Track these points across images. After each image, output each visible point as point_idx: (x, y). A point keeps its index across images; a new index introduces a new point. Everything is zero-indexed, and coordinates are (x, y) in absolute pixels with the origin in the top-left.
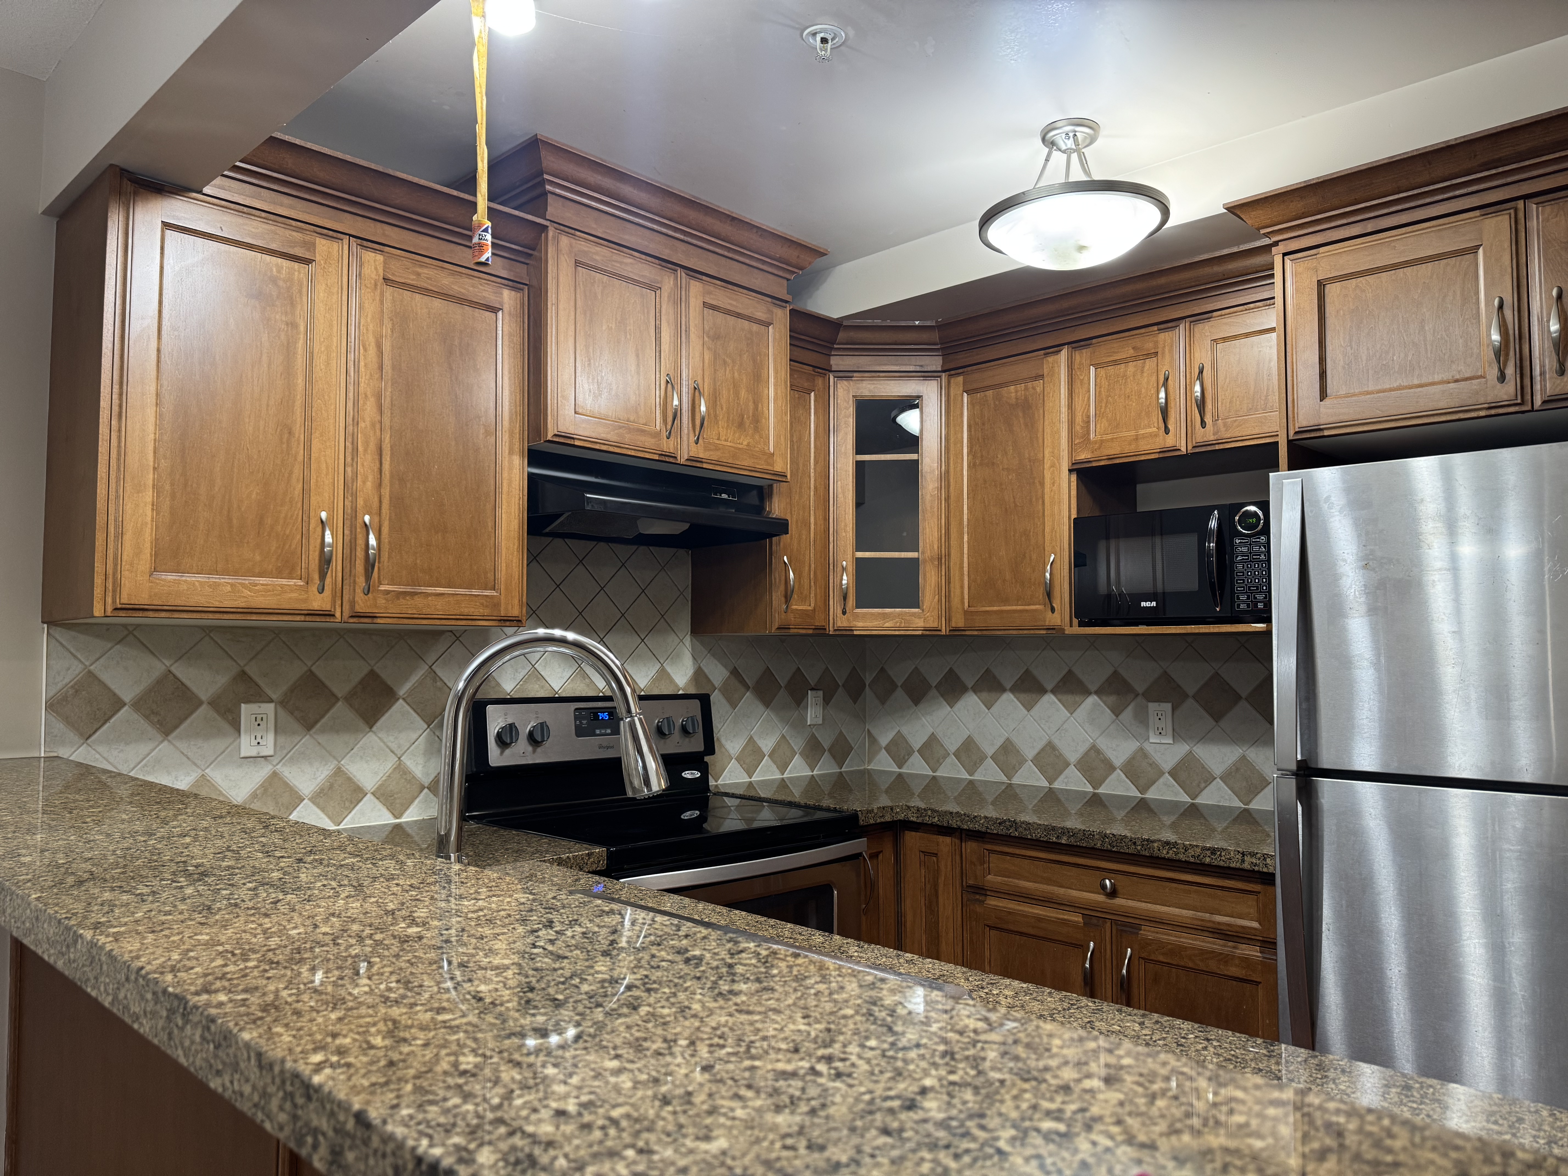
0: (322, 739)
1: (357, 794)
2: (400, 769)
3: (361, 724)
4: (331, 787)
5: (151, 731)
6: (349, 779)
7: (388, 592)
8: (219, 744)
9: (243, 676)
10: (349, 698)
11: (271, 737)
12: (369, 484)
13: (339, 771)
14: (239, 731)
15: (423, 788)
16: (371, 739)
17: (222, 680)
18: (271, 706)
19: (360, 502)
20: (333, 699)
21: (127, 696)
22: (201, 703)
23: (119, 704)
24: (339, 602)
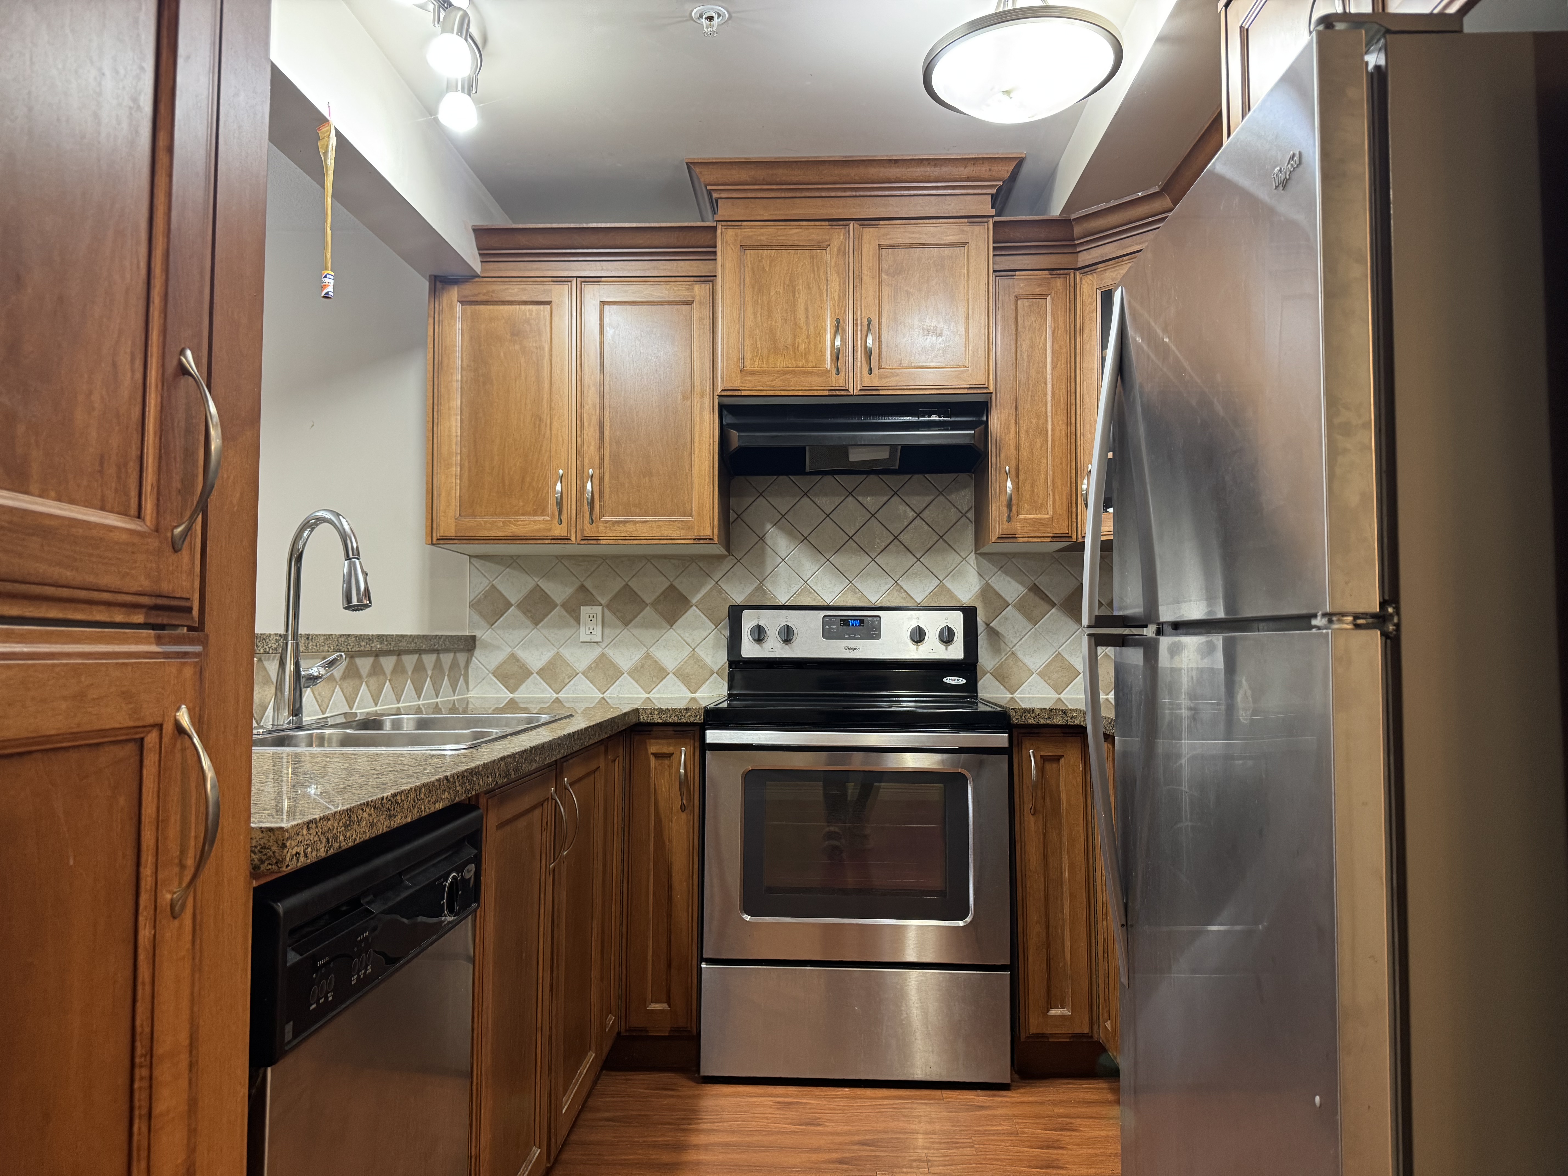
0: (636, 632)
1: (661, 673)
2: (694, 656)
3: (665, 624)
4: (642, 666)
5: (528, 622)
6: (656, 662)
7: (606, 522)
8: (568, 632)
9: (582, 588)
10: (655, 604)
11: (599, 629)
12: (592, 448)
13: (648, 656)
14: (579, 624)
15: (712, 673)
16: (671, 634)
17: (569, 591)
18: (600, 608)
19: (586, 461)
20: (643, 604)
21: (514, 599)
22: (556, 605)
23: (509, 605)
24: (573, 531)
